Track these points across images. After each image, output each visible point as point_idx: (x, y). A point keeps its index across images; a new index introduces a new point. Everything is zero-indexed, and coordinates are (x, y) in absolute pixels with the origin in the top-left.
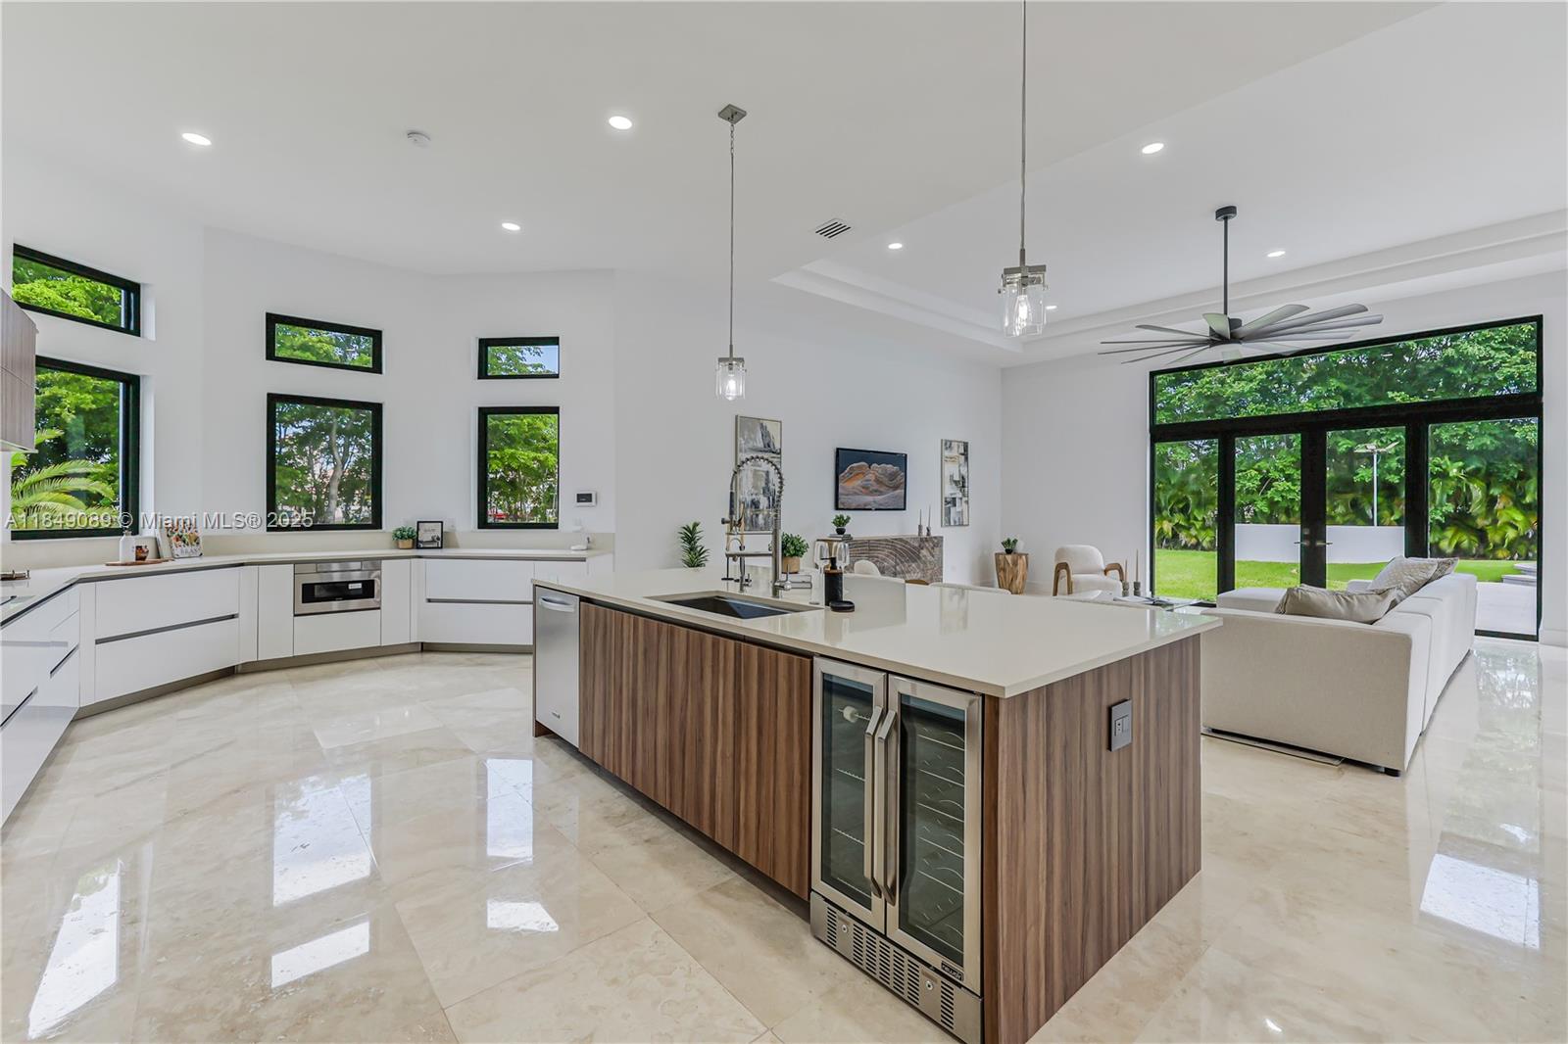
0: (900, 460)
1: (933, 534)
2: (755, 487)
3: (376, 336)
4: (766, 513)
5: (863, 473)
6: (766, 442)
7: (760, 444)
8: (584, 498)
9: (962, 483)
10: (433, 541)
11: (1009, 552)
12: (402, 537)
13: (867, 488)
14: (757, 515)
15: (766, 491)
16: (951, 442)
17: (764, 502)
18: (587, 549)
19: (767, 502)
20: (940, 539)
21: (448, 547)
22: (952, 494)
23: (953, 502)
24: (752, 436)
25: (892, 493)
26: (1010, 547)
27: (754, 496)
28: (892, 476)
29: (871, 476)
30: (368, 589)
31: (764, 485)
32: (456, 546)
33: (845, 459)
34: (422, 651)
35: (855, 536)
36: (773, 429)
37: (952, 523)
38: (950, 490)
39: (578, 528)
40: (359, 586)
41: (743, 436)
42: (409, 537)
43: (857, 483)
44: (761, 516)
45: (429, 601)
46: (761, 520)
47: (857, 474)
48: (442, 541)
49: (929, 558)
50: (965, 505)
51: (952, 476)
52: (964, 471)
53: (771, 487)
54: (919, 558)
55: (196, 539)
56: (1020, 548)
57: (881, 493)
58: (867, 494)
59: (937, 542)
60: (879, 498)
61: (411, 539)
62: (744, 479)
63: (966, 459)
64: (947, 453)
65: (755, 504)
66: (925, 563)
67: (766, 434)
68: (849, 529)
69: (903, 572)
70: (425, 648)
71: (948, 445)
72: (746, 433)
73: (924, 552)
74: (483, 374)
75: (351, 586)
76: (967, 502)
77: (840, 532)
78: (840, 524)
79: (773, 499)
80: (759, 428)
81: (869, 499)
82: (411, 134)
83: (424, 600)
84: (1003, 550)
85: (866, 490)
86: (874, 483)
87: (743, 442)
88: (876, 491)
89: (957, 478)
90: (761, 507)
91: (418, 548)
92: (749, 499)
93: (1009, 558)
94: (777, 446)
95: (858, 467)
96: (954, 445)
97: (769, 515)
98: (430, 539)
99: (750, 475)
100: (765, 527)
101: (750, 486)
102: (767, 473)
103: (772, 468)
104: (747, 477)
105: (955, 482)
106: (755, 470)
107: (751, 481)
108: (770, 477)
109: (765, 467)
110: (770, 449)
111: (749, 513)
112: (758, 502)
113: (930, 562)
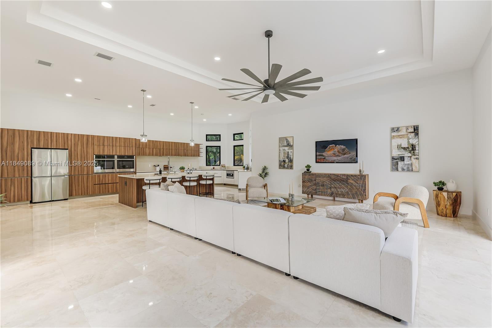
1: (364, 174)
2: (284, 156)
4: (288, 164)
5: (334, 149)
6: (288, 143)
7: (286, 144)
9: (412, 149)
11: (441, 189)
13: (335, 154)
14: (285, 164)
15: (288, 157)
16: (399, 127)
17: (287, 161)
19: (288, 161)
22: (398, 155)
23: (402, 159)
24: (283, 142)
25: (343, 156)
26: (440, 186)
27: (284, 159)
29: (336, 150)
30: (233, 175)
31: (287, 156)
35: (314, 172)
36: (290, 140)
37: (400, 169)
38: (396, 153)
43: (331, 152)
44: (286, 165)
47: (332, 149)
50: (415, 160)
51: (399, 146)
52: (414, 141)
53: (289, 156)
55: (225, 167)
57: (340, 156)
58: (335, 157)
59: (366, 177)
60: (339, 158)
63: (417, 135)
64: (394, 134)
65: (284, 161)
66: (351, 186)
67: (287, 141)
68: (312, 170)
69: (335, 188)
71: (397, 129)
72: (281, 142)
73: (351, 181)
76: (418, 159)
77: (308, 170)
79: (290, 160)
80: (285, 140)
81: (335, 158)
86: (337, 153)
87: (281, 144)
88: (338, 155)
89: (405, 146)
90: (286, 162)
92: (282, 160)
94: (292, 144)
95: (332, 146)
96: (404, 129)
97: (289, 164)
99: (283, 153)
100: (287, 168)
101: (283, 156)
102: (288, 152)
103: (290, 151)
104: (282, 154)
105: (404, 148)
106: (284, 152)
107: (283, 154)
108: (289, 153)
109: (287, 151)
110: (289, 145)
111: (282, 164)
112: (285, 160)
113: (355, 186)
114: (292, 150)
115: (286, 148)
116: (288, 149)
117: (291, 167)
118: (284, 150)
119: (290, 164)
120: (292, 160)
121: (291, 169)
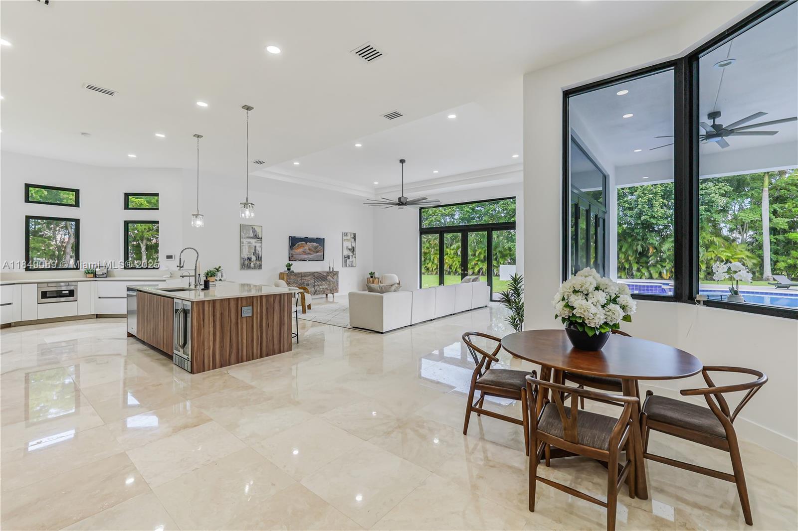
0: (321, 241)
1: (335, 270)
2: (249, 252)
3: (77, 192)
4: (255, 262)
5: (303, 246)
6: (255, 234)
7: (252, 236)
8: (169, 257)
9: (353, 250)
10: (103, 274)
11: (372, 277)
12: (88, 273)
13: (305, 252)
14: (250, 263)
15: (255, 254)
16: (347, 233)
17: (254, 258)
18: (170, 277)
19: (255, 258)
20: (337, 272)
21: (110, 277)
23: (348, 257)
24: (248, 232)
25: (315, 254)
26: (372, 275)
27: (249, 256)
28: (316, 248)
29: (307, 247)
30: (72, 293)
31: (254, 251)
32: (114, 277)
33: (294, 242)
34: (97, 317)
35: (295, 271)
36: (258, 230)
37: (347, 265)
38: (346, 253)
39: (167, 269)
40: (68, 292)
41: (243, 232)
42: (92, 273)
43: (301, 250)
44: (252, 264)
45: (100, 298)
46: (252, 265)
47: (301, 247)
48: (107, 275)
49: (332, 279)
50: (354, 259)
51: (347, 247)
52: (354, 245)
53: (257, 252)
54: (327, 280)
56: (376, 275)
57: (311, 254)
59: (336, 273)
60: (310, 256)
61: (92, 274)
62: (244, 249)
63: (355, 240)
64: (344, 238)
65: (249, 259)
67: (254, 231)
68: (292, 268)
69: (318, 285)
70: (98, 316)
71: (345, 234)
72: (245, 231)
73: (329, 277)
74: (126, 207)
75: (63, 292)
76: (355, 257)
77: (289, 269)
78: (289, 266)
79: (258, 257)
80: (251, 229)
81: (307, 256)
82: (83, 134)
83: (97, 298)
84: (370, 277)
85: (305, 253)
86: (308, 250)
87: (243, 234)
88: (309, 253)
89: (350, 247)
90: (252, 260)
91: (96, 277)
92: (246, 257)
93: (371, 279)
94: (260, 236)
95: (301, 244)
96: (349, 234)
97: (256, 263)
98: (102, 274)
99: (247, 247)
100: (255, 268)
101: (247, 252)
102: (255, 247)
103: (258, 245)
104: (245, 248)
105: (349, 249)
106: (249, 246)
107: (247, 249)
108: (257, 248)
109: (254, 244)
110: (256, 236)
111: (246, 262)
112: (251, 258)
113: (332, 282)
114: (260, 244)
115: (253, 241)
116: (255, 242)
117: (260, 267)
118: (249, 243)
119: (258, 263)
120: (261, 258)
121: (259, 269)
